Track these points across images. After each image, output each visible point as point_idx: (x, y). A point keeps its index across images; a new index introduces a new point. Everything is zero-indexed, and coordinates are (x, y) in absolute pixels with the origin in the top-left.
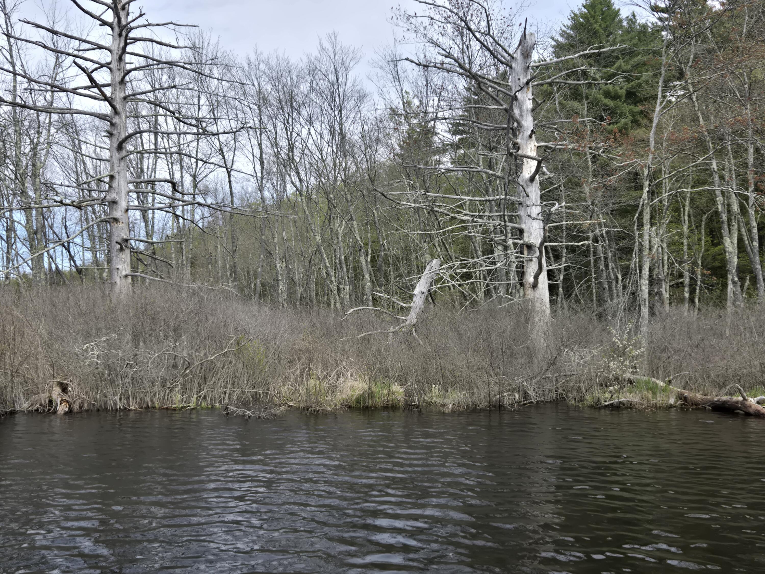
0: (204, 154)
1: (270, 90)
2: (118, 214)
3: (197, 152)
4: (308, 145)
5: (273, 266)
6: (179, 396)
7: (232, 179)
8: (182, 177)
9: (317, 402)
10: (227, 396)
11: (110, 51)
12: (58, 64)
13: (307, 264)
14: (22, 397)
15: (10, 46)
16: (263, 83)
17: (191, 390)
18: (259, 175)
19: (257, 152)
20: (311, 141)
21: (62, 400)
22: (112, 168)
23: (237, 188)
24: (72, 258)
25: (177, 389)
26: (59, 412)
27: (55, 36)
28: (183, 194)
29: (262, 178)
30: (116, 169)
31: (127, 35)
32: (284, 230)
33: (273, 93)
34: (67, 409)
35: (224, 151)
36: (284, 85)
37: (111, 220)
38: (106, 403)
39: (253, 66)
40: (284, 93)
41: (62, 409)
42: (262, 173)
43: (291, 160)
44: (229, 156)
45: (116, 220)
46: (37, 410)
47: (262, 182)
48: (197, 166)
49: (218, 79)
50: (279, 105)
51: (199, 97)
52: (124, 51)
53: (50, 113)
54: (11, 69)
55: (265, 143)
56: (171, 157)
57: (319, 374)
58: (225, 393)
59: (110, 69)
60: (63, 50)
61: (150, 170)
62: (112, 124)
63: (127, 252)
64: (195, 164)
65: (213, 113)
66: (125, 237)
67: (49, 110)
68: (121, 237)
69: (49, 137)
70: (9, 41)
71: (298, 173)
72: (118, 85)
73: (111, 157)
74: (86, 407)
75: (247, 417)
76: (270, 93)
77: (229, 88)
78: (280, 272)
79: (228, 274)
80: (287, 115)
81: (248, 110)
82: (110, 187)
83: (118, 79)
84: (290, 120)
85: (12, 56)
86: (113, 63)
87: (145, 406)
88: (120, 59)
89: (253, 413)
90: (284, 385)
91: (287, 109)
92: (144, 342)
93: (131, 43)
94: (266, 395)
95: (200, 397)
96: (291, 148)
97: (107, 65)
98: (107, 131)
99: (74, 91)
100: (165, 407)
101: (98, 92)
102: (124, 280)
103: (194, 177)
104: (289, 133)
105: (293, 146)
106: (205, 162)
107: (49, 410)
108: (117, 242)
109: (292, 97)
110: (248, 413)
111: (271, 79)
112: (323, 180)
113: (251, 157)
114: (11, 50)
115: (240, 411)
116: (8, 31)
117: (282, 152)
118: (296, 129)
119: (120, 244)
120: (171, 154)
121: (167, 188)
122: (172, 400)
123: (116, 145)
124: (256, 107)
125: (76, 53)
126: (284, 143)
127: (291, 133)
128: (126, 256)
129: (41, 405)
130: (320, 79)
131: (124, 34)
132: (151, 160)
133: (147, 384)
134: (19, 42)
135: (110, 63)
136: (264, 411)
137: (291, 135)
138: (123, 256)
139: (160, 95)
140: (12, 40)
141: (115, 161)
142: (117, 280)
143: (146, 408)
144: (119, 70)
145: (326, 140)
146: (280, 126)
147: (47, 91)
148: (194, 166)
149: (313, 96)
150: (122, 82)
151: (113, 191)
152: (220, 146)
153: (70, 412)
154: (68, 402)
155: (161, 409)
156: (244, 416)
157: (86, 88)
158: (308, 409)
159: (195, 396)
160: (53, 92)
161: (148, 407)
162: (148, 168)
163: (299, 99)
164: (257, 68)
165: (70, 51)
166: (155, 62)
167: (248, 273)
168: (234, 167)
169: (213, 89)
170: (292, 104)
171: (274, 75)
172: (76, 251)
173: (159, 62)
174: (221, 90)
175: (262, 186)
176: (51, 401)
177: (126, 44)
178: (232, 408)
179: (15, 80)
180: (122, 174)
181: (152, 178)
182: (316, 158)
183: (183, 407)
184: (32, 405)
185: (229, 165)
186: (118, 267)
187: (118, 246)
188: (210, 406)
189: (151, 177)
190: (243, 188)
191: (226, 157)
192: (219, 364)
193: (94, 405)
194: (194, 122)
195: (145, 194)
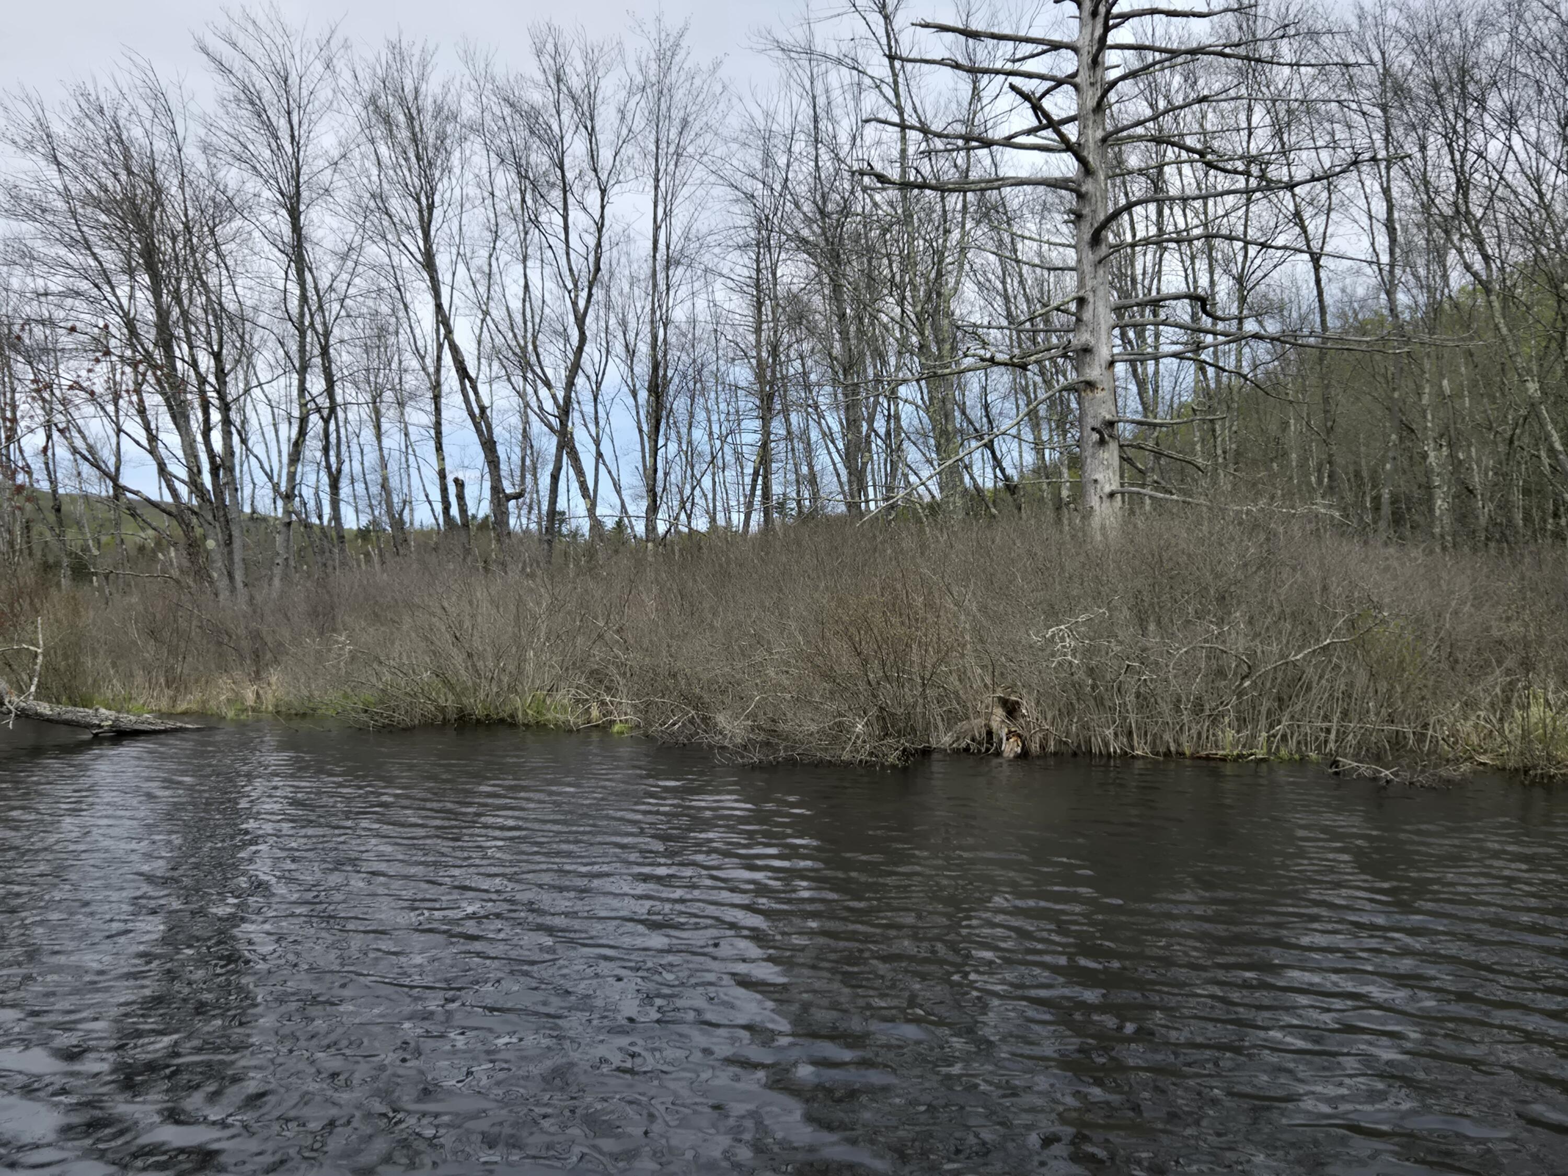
0: (1261, 229)
1: (1409, 65)
2: (1094, 372)
3: (1246, 226)
4: (1505, 175)
5: (1417, 458)
6: (1231, 734)
7: (1323, 274)
8: (1212, 283)
9: (1550, 758)
10: (1333, 736)
11: (1075, 49)
12: (976, 94)
13: (1502, 448)
14: (940, 724)
15: (895, 75)
16: (1392, 53)
17: (1255, 721)
18: (1385, 259)
19: (1379, 208)
20: (1511, 165)
21: (1010, 732)
22: (1081, 284)
23: (1332, 293)
24: (997, 463)
25: (1227, 720)
26: (1005, 755)
27: (971, 41)
28: (1216, 318)
29: (1392, 266)
30: (1089, 284)
31: (1108, 12)
32: (1442, 376)
33: (1416, 70)
34: (1019, 750)
35: (1306, 216)
36: (1444, 49)
37: (1082, 386)
38: (1088, 741)
39: (1369, 19)
40: (1446, 69)
41: (1011, 748)
42: (1392, 253)
43: (1462, 213)
44: (1314, 226)
45: (1091, 385)
46: (967, 749)
47: (1391, 272)
48: (1246, 256)
49: (1291, 65)
50: (1434, 98)
51: (1250, 109)
52: (1102, 44)
53: (965, 192)
54: (896, 119)
55: (1400, 186)
56: (1190, 245)
57: (1550, 696)
58: (1328, 731)
59: (1076, 87)
60: (985, 65)
61: (1148, 276)
62: (1081, 196)
63: (1113, 446)
64: (1242, 253)
65: (1281, 139)
66: (1108, 417)
67: (962, 187)
68: (1100, 418)
69: (963, 237)
70: (892, 67)
71: (1480, 243)
72: (1091, 117)
73: (1079, 261)
74: (1052, 747)
75: (1383, 782)
76: (1410, 72)
77: (1314, 78)
78: (1437, 470)
79: (1313, 479)
80: (1451, 116)
81: (1357, 119)
82: (1079, 320)
83: (1091, 103)
84: (1460, 124)
85: (897, 95)
86: (1081, 73)
87: (1162, 750)
88: (1095, 62)
89: (1395, 774)
90: (1466, 719)
91: (1452, 101)
92: (1159, 623)
93: (1116, 26)
94: (1421, 737)
95: (1274, 736)
96: (1463, 185)
97: (1070, 79)
98: (1071, 211)
99: (1008, 142)
100: (1203, 753)
101: (1055, 137)
102: (1107, 503)
103: (1240, 280)
104: (1457, 156)
105: (1468, 181)
106: (1263, 245)
107: (988, 750)
108: (1093, 429)
109: (1463, 72)
110: (1386, 773)
111: (1412, 39)
112: (1544, 251)
113: (1365, 222)
114: (896, 82)
115: (1365, 769)
116: (890, 48)
117: (1438, 201)
118: (1474, 145)
119: (1099, 432)
120: (1190, 241)
121: (1183, 311)
122: (1216, 742)
123: (1087, 236)
124: (1378, 112)
125: (1009, 66)
126: (1447, 180)
127: (1462, 154)
128: (1111, 454)
129: (973, 740)
130: (1536, 19)
131: (1102, 9)
132: (1149, 256)
133: (1165, 707)
134: (909, 66)
135: (1074, 75)
136: (1423, 771)
137: (1463, 158)
138: (1106, 455)
139: (1167, 121)
140: (897, 64)
141: (1087, 268)
142: (1094, 501)
143: (1165, 755)
144: (1092, 84)
145: (1551, 156)
146: (1435, 142)
147: (958, 149)
148: (1240, 259)
149: (1519, 61)
150: (1100, 107)
151: (1083, 328)
152: (1296, 206)
153: (1025, 755)
154: (1019, 736)
155: (1195, 758)
156: (1375, 779)
157: (1029, 132)
158: (1526, 772)
159: (1264, 734)
160: (968, 150)
161: (1168, 754)
162: (1144, 274)
163: (1483, 75)
164: (1379, 22)
165: (998, 65)
166: (1164, 56)
167: (1357, 474)
168: (1327, 249)
169: (1281, 86)
170: (1464, 87)
171: (1421, 29)
172: (1004, 449)
173: (1174, 53)
174: (1297, 86)
175: (1391, 282)
176: (990, 733)
177: (1107, 29)
178: (1348, 763)
179: (904, 139)
180: (1101, 292)
181: (1154, 293)
182: (1527, 203)
183: (1240, 756)
184: (958, 739)
185: (1315, 245)
186: (1096, 477)
187: (1096, 436)
188: (1297, 757)
189: (1150, 290)
190: (1343, 291)
191: (1311, 229)
192: (1310, 670)
193: (1066, 743)
194: (1240, 166)
195: (1140, 329)
